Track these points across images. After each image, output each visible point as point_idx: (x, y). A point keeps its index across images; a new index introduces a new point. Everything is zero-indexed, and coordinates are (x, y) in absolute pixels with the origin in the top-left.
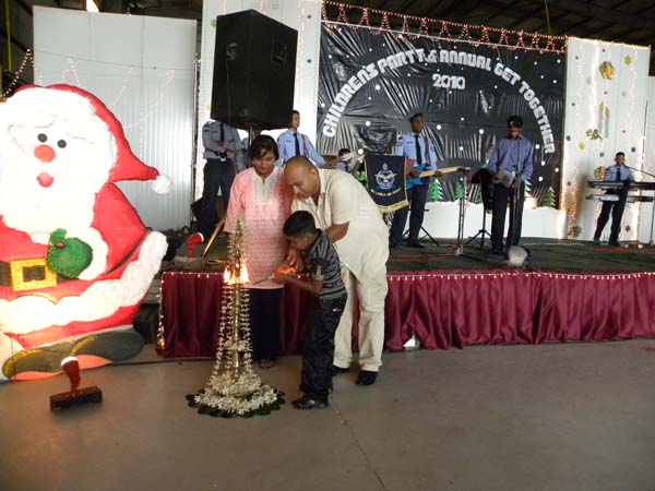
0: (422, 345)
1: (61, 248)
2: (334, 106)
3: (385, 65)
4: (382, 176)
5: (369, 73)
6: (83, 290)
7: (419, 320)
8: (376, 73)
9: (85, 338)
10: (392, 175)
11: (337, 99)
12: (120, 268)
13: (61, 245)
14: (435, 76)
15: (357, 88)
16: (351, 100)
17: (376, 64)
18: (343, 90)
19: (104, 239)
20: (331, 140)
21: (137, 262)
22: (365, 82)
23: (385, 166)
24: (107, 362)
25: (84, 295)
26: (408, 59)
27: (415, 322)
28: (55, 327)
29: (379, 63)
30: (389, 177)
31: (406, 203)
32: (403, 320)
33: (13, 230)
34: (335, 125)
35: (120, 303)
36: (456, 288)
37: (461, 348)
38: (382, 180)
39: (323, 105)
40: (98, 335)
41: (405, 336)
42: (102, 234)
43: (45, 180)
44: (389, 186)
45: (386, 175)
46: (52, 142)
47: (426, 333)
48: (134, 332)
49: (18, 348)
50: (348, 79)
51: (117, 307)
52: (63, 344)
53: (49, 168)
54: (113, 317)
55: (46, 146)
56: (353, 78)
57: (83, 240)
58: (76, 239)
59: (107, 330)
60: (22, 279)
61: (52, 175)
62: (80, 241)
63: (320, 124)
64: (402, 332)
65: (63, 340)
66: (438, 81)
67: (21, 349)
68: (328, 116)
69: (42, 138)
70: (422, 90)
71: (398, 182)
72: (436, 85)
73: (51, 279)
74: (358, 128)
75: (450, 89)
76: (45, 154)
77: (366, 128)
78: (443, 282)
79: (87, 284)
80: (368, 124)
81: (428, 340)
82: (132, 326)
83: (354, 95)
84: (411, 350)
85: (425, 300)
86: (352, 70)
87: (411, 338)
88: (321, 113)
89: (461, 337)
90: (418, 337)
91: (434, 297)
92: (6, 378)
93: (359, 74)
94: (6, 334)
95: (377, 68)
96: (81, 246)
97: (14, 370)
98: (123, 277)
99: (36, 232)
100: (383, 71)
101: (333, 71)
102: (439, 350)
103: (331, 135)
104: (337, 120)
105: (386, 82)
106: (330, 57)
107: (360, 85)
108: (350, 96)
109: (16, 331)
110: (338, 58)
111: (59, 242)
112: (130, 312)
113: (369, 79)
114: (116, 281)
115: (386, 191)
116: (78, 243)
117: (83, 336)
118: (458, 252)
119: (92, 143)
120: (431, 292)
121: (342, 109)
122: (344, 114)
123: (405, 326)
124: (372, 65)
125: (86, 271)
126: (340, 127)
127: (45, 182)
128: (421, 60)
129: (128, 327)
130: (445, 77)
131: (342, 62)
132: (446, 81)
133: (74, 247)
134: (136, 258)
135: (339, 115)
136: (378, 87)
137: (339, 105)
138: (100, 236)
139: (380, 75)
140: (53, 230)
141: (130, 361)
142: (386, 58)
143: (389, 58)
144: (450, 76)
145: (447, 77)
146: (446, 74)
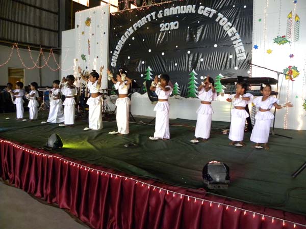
2: (115, 51)
3: (137, 26)
5: (129, 32)
8: (132, 31)
11: (117, 48)
14: (161, 25)
15: (125, 41)
18: (119, 43)
22: (128, 37)
26: (147, 20)
29: (134, 26)
34: (116, 61)
39: (111, 52)
50: (121, 37)
56: (123, 36)
63: (110, 61)
66: (163, 27)
72: (162, 29)
75: (170, 30)
80: (129, 58)
88: (110, 56)
93: (125, 34)
95: (133, 29)
100: (136, 29)
103: (114, 66)
104: (117, 58)
106: (114, 29)
107: (126, 39)
108: (122, 46)
113: (129, 35)
122: (119, 55)
124: (131, 28)
128: (154, 18)
130: (166, 24)
132: (167, 27)
135: (117, 56)
136: (133, 38)
137: (117, 51)
139: (135, 32)
142: (137, 22)
143: (139, 22)
144: (170, 23)
145: (168, 23)
146: (167, 22)
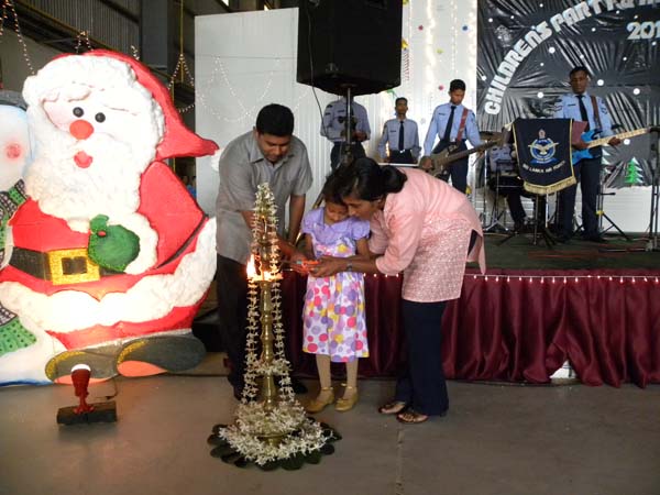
0: (579, 378)
1: (104, 236)
2: (496, 77)
3: (561, 22)
4: (538, 147)
5: (539, 34)
6: (131, 285)
7: (573, 341)
8: (549, 33)
9: (135, 341)
10: (552, 145)
11: (501, 69)
12: (173, 262)
13: (104, 233)
14: (630, 26)
15: (525, 53)
16: (518, 69)
17: (549, 22)
18: (508, 58)
19: (152, 227)
20: (495, 118)
21: (194, 255)
22: (535, 45)
23: (542, 134)
24: (160, 371)
25: (130, 291)
26: (591, 9)
27: (566, 343)
28: (99, 327)
29: (553, 20)
30: (548, 147)
31: (572, 180)
32: (548, 340)
33: (49, 216)
34: (499, 100)
35: (175, 303)
36: (634, 297)
37: (641, 387)
38: (538, 151)
39: (484, 78)
40: (149, 339)
41: (551, 363)
42: (149, 220)
43: (83, 159)
44: (548, 159)
45: (544, 144)
46: (89, 117)
47: (584, 360)
48: (193, 338)
49: (60, 348)
50: (515, 44)
51: (172, 307)
52: (110, 347)
53: (87, 146)
54: (164, 319)
55: (82, 121)
56: (520, 42)
57: (128, 228)
58: (120, 226)
59: (161, 334)
60: (61, 271)
61: (89, 153)
62: (124, 229)
63: (481, 101)
64: (546, 356)
65: (110, 343)
66: (636, 31)
67: (63, 349)
68: (490, 90)
69: (79, 112)
70: (612, 46)
71: (561, 153)
72: (634, 36)
73: (93, 273)
74: (528, 101)
75: (654, 39)
76: (81, 130)
77: (538, 102)
78: (612, 286)
79: (135, 279)
80: (540, 95)
81: (587, 371)
82: (190, 330)
83: (522, 64)
84: (562, 383)
85: (582, 313)
86: (519, 34)
87: (560, 366)
88: (482, 87)
89: (642, 370)
90: (572, 367)
91: (598, 308)
92: (49, 381)
93: (527, 37)
94: (48, 332)
95: (550, 26)
96: (125, 235)
97: (57, 373)
98: (177, 272)
99: (73, 219)
100: (558, 29)
101: (496, 36)
102: (604, 388)
103: (495, 112)
104: (502, 94)
105: (563, 42)
106: (491, 20)
107: (529, 50)
108: (517, 64)
109: (57, 330)
110: (500, 21)
111: (101, 231)
112: (188, 313)
113: (540, 41)
114: (169, 275)
115: (544, 166)
116: (122, 232)
117: (133, 338)
118: (650, 246)
119: (135, 115)
120: (593, 301)
121: (507, 81)
122: (510, 86)
123: (552, 349)
124: (544, 24)
125: (133, 263)
126: (505, 102)
127: (83, 161)
128: (610, 8)
129: (185, 331)
130: (646, 24)
131: (506, 25)
132: (647, 30)
133: (118, 236)
134: (193, 250)
135: (504, 88)
136: (552, 50)
137: (504, 76)
138: (147, 223)
139: (555, 35)
140: (92, 216)
141: (188, 372)
142: (561, 13)
143: (566, 12)
144: (655, 22)
145: (650, 23)
146: (648, 20)
